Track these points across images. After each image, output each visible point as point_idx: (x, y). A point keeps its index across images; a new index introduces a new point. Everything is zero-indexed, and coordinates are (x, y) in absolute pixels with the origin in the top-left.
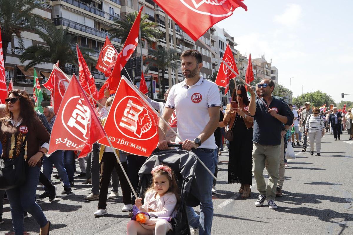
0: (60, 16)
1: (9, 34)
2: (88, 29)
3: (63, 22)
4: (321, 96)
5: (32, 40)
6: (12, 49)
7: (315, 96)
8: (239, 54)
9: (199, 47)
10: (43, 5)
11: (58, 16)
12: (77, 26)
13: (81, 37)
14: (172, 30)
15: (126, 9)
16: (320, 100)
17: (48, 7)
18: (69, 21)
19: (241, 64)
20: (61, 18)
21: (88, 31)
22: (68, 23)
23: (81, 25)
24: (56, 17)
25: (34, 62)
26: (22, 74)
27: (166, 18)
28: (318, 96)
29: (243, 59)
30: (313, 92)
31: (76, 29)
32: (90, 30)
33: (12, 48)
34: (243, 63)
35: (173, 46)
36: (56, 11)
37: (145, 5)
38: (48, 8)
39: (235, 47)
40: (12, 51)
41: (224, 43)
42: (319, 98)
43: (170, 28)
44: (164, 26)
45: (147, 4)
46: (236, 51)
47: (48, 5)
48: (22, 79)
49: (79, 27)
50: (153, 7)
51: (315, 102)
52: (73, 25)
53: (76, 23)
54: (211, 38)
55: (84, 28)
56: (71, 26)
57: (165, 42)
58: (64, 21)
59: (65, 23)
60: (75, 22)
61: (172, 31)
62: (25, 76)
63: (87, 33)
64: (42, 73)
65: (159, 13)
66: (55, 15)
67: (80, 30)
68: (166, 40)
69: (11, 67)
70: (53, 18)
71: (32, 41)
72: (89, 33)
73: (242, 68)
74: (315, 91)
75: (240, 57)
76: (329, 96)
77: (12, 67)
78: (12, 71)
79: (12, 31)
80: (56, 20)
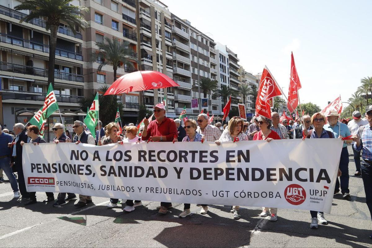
4: (312, 106)
7: (307, 106)
8: (241, 69)
9: (195, 57)
14: (161, 36)
15: (91, 4)
16: (312, 109)
19: (244, 78)
27: (152, 24)
28: (309, 106)
29: (246, 73)
30: (306, 104)
34: (245, 77)
35: (162, 52)
37: (122, 5)
39: (238, 63)
41: (225, 57)
42: (310, 108)
43: (158, 33)
44: (150, 31)
45: (125, 4)
46: (239, 66)
50: (134, 9)
51: (307, 111)
54: (210, 51)
57: (151, 46)
61: (161, 38)
65: (143, 17)
68: (151, 45)
73: (244, 81)
74: (307, 103)
75: (243, 72)
76: (319, 106)
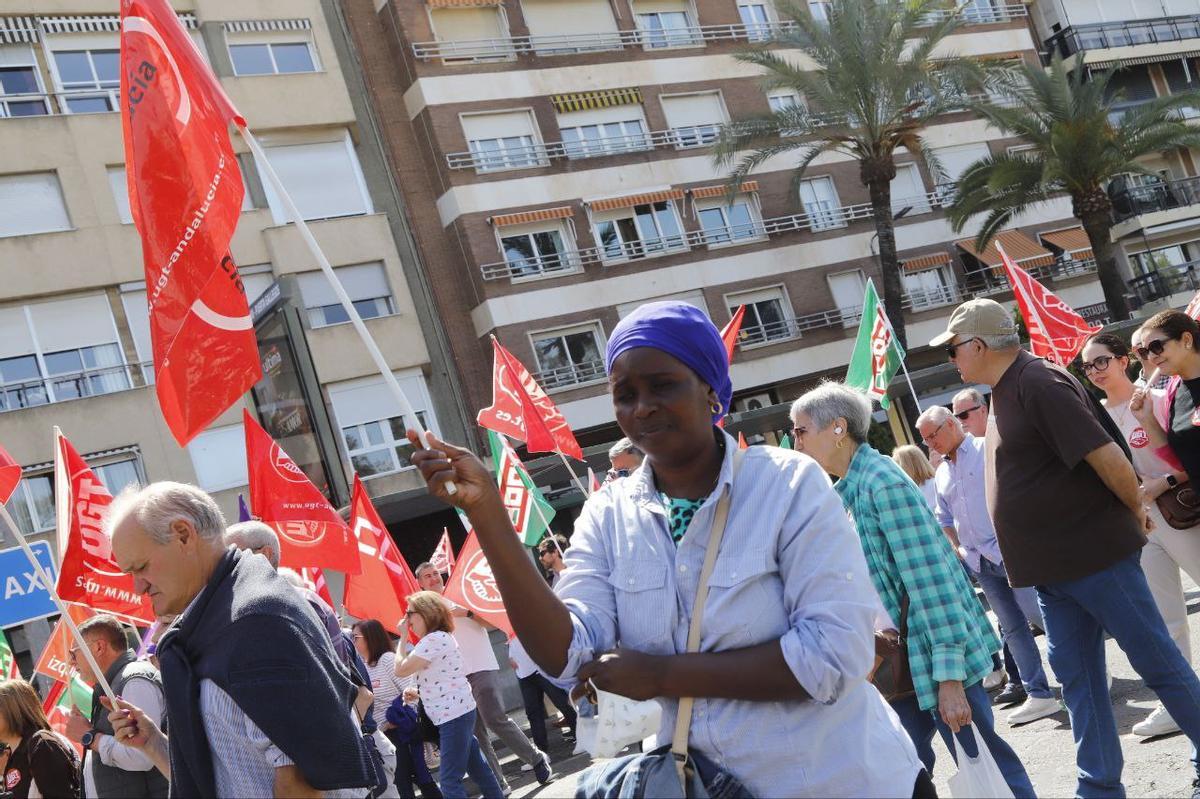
0: (1063, 26)
1: (882, 154)
2: (1180, 26)
3: (1080, 41)
5: (987, 142)
6: (929, 197)
10: (996, 15)
11: (1057, 27)
12: (1133, 32)
13: (1164, 64)
17: (1013, 13)
18: (1101, 27)
20: (1069, 28)
21: (1185, 30)
22: (1097, 37)
23: (1150, 22)
24: (1051, 33)
25: (998, 213)
26: (980, 265)
31: (1132, 44)
32: (1192, 25)
33: (927, 191)
36: (1045, 14)
38: (1016, 15)
40: (931, 202)
47: (1011, 8)
48: (986, 281)
49: (1142, 32)
52: (1120, 33)
53: (1126, 24)
55: (1166, 28)
56: (1111, 42)
58: (1083, 36)
59: (1086, 41)
60: (1126, 22)
62: (991, 267)
63: (1180, 39)
64: (1046, 238)
66: (1047, 29)
67: (1152, 42)
69: (939, 254)
70: (1043, 39)
71: (985, 145)
72: (1191, 35)
77: (943, 253)
78: (947, 265)
79: (889, 143)
80: (1055, 42)
